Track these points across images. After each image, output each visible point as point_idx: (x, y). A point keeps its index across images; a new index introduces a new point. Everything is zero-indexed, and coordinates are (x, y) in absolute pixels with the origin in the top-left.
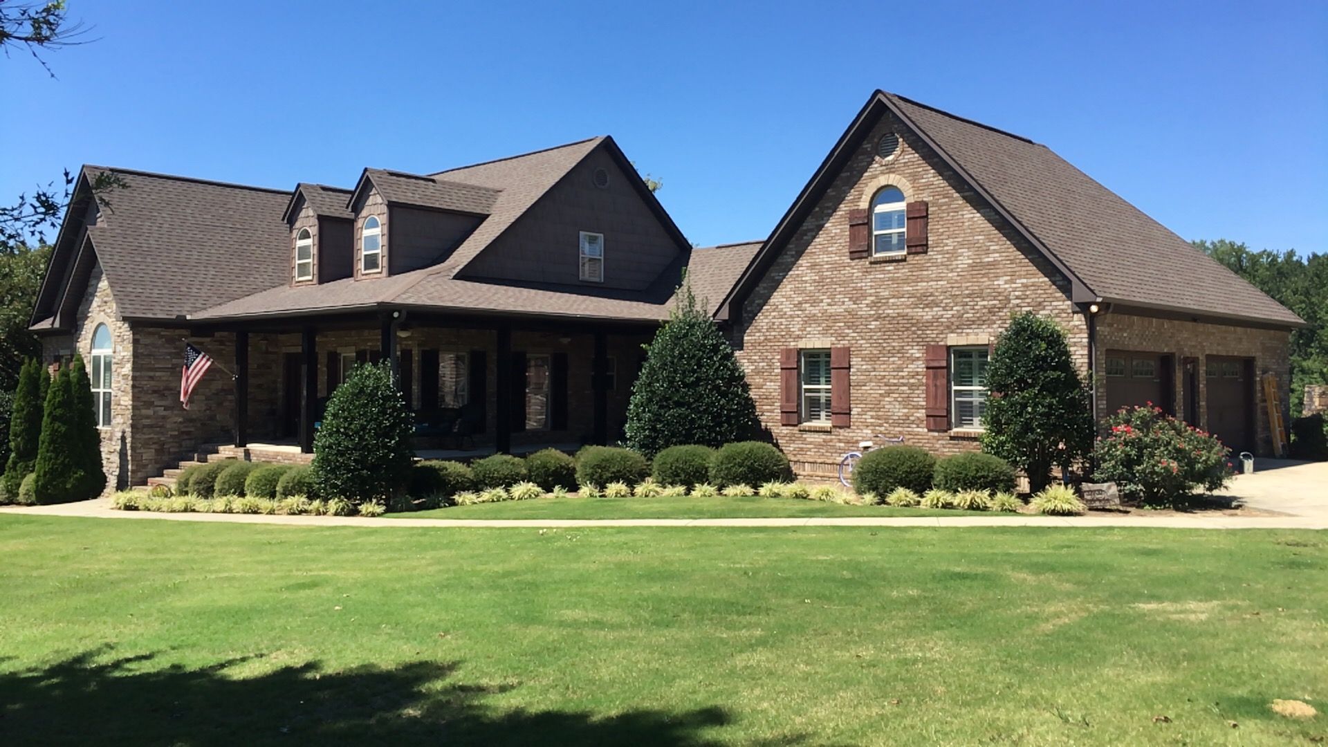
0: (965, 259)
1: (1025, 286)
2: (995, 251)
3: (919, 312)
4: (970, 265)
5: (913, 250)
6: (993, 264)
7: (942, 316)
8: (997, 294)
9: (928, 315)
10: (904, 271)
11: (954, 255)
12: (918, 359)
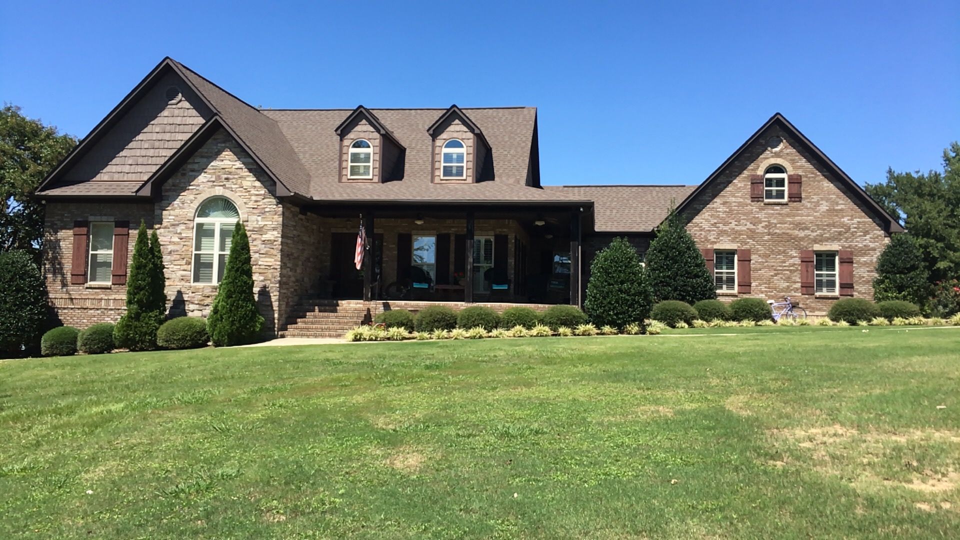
0: (824, 207)
1: (859, 222)
2: (842, 204)
3: (796, 232)
4: (827, 210)
5: (793, 199)
6: (842, 210)
7: (810, 235)
8: (843, 225)
9: (802, 234)
10: (786, 210)
11: (817, 204)
12: (795, 257)
